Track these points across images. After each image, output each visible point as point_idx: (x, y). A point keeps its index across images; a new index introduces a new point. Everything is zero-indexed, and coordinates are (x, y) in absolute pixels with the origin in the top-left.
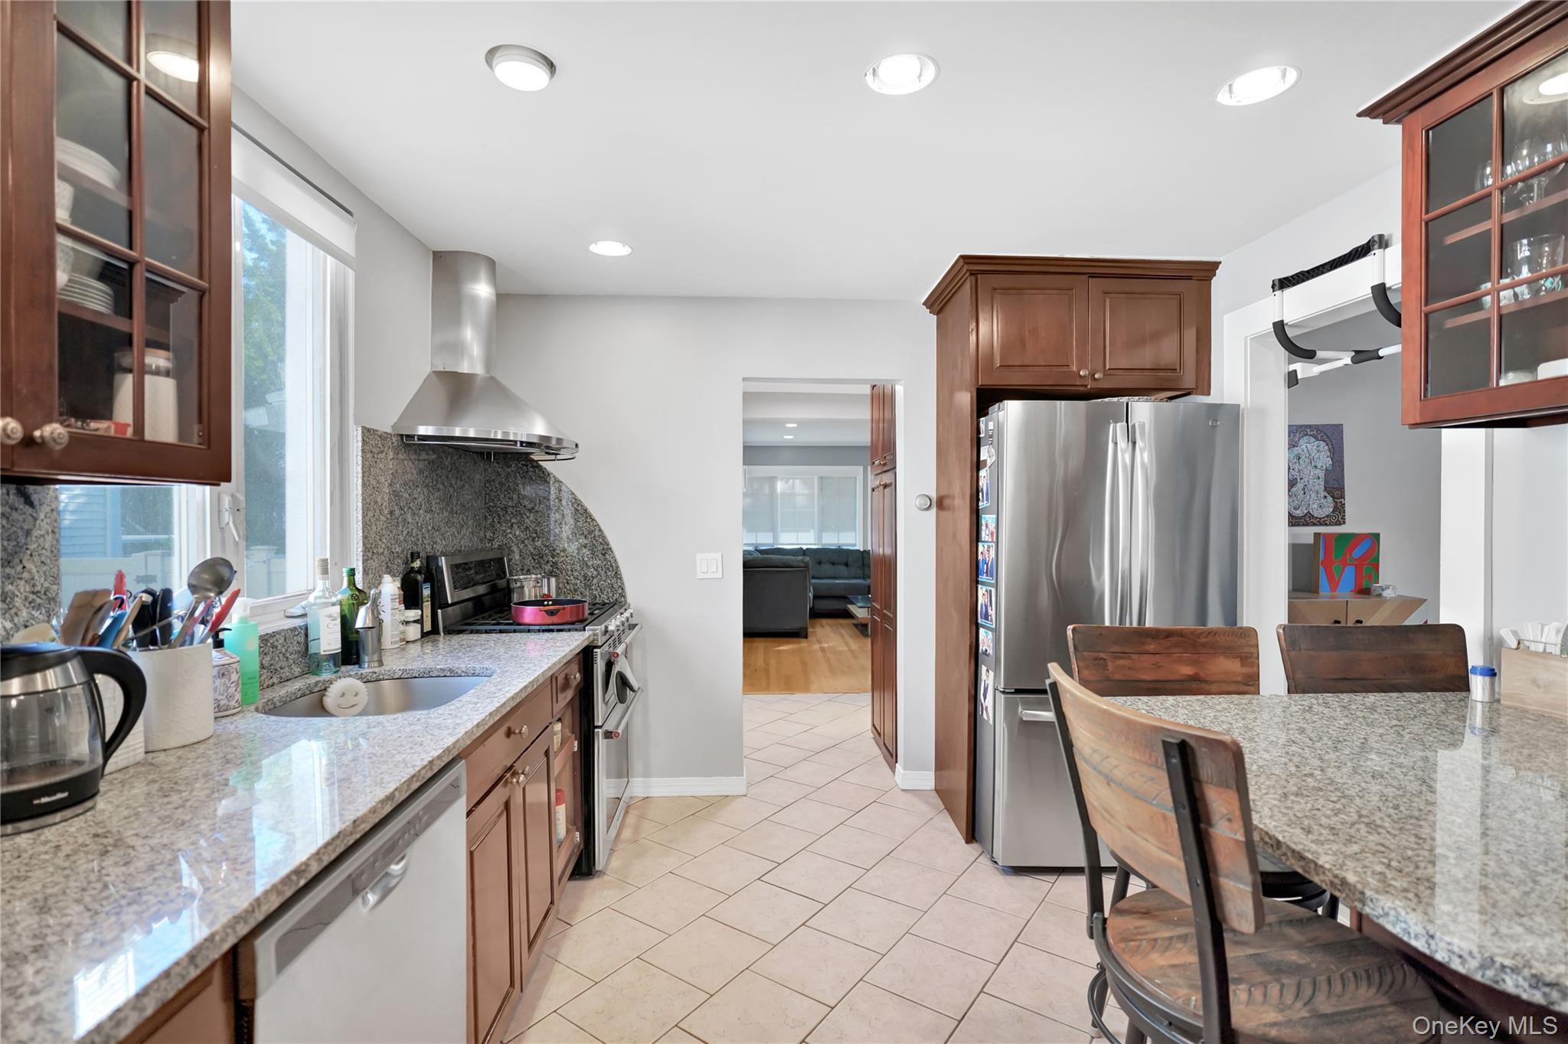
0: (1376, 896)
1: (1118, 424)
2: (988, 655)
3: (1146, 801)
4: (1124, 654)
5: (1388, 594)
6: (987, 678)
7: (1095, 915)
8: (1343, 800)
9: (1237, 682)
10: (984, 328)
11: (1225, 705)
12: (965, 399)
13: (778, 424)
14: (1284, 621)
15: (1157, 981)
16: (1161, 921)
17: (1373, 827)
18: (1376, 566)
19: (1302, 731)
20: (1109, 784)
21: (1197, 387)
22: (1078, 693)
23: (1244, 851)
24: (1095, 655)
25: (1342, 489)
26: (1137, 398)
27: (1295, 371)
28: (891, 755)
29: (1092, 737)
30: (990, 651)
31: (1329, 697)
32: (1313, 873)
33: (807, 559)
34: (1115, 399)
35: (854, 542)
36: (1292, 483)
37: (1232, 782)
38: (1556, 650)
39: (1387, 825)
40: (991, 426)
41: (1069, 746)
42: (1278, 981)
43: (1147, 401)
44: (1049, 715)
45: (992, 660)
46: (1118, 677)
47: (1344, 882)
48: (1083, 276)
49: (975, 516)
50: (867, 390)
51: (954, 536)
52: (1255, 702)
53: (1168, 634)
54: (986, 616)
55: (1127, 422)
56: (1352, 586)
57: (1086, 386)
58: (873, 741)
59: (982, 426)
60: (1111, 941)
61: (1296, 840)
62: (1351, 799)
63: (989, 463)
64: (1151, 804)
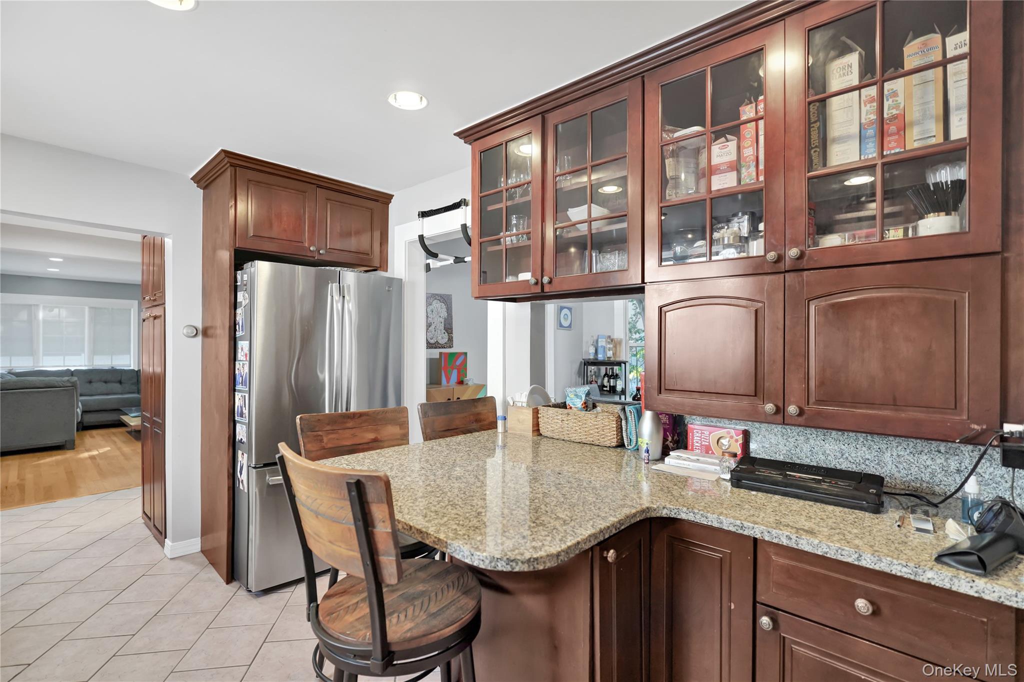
0: (452, 542)
1: (334, 284)
2: (243, 443)
3: (339, 523)
4: (333, 431)
5: (470, 383)
6: (243, 459)
7: (311, 605)
8: (443, 495)
9: (398, 439)
10: (241, 206)
11: (391, 453)
12: (225, 256)
13: (44, 257)
14: (424, 401)
15: (348, 632)
16: (352, 594)
17: (454, 506)
18: (466, 369)
19: (427, 461)
20: (317, 517)
21: (380, 267)
22: (296, 461)
23: (391, 537)
24: (315, 433)
25: (451, 329)
26: (346, 269)
27: (429, 264)
28: (161, 534)
29: (306, 488)
30: (244, 440)
31: (441, 441)
32: (426, 538)
33: (75, 379)
34: (333, 268)
35: (128, 363)
36: (429, 326)
37: (385, 500)
38: (525, 405)
39: (460, 503)
40: (245, 277)
41: (292, 497)
42: (412, 605)
43: (352, 271)
44: (279, 479)
45: (246, 446)
46: (330, 446)
47: (439, 540)
48: (313, 186)
49: (233, 343)
50: (138, 238)
51: (217, 358)
52: (406, 449)
53: (361, 415)
54: (242, 415)
55: (339, 283)
56: (456, 380)
57: (314, 257)
58: (144, 525)
59: (239, 277)
60: (321, 618)
61: (419, 523)
62: (446, 493)
63: (244, 304)
64: (342, 523)
